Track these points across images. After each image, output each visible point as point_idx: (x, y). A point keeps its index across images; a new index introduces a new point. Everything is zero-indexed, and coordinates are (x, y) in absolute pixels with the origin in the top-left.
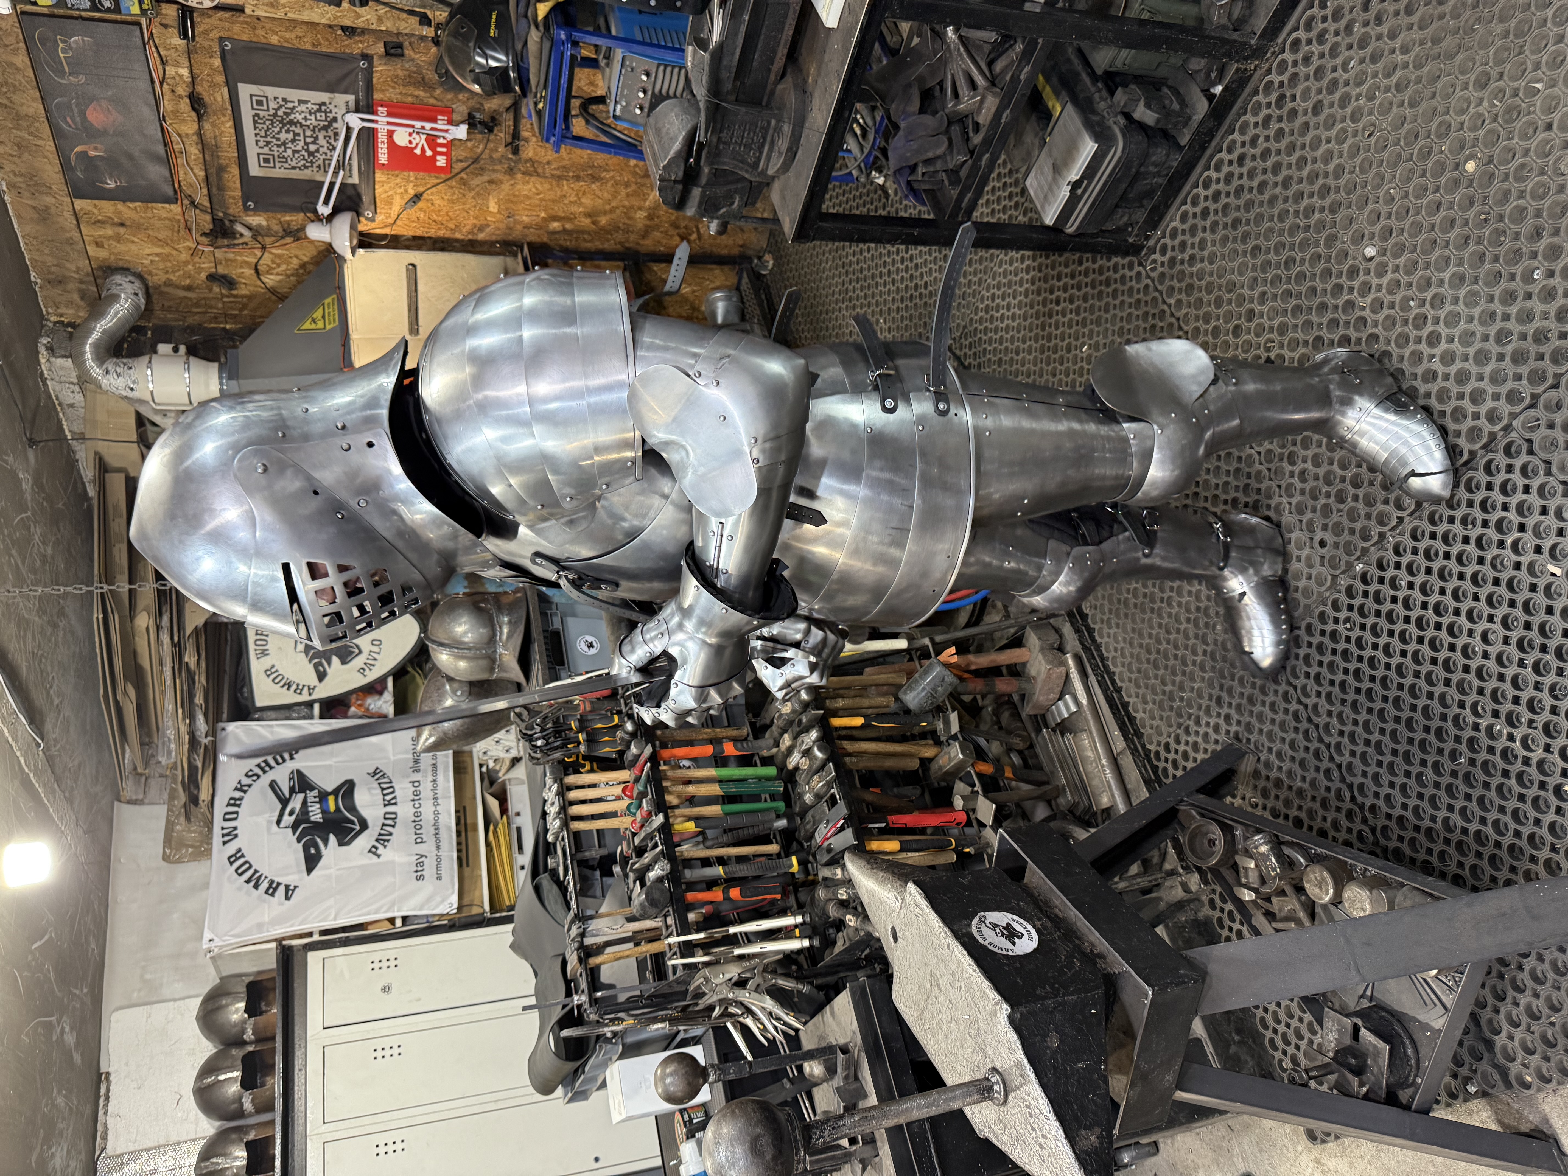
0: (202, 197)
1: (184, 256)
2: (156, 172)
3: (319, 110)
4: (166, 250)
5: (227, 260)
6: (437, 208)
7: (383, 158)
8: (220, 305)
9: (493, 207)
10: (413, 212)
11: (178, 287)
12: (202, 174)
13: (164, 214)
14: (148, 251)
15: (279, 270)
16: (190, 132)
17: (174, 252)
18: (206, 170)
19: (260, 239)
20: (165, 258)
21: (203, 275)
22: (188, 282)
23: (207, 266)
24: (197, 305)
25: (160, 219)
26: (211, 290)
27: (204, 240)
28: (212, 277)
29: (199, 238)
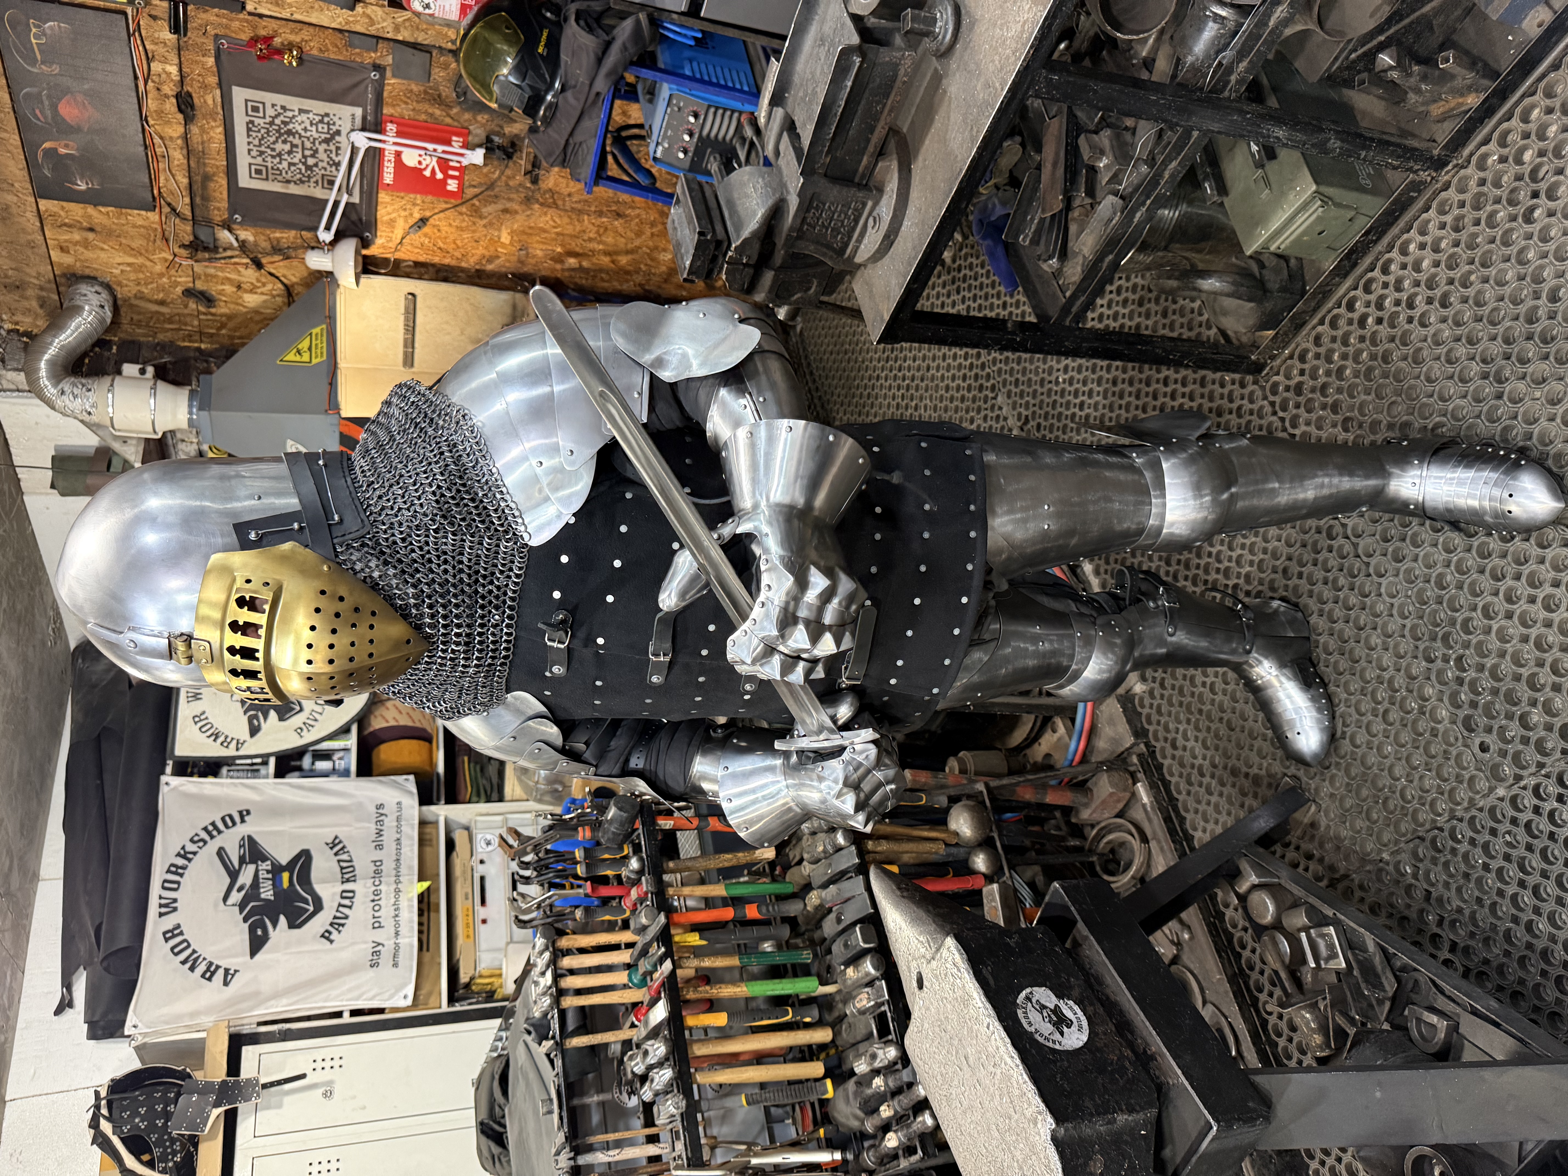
0: (183, 206)
1: (159, 268)
3: (321, 121)
4: (140, 260)
5: (206, 275)
6: (444, 234)
7: (388, 178)
8: (196, 323)
9: (505, 238)
10: (417, 238)
11: (150, 301)
12: (185, 181)
13: (140, 222)
14: (120, 260)
15: (264, 289)
16: (175, 135)
17: (148, 263)
18: (190, 178)
20: (139, 268)
21: (179, 290)
22: (161, 295)
23: (185, 280)
24: (171, 322)
25: (134, 226)
26: (186, 306)
27: (183, 252)
28: (189, 293)
29: (177, 250)
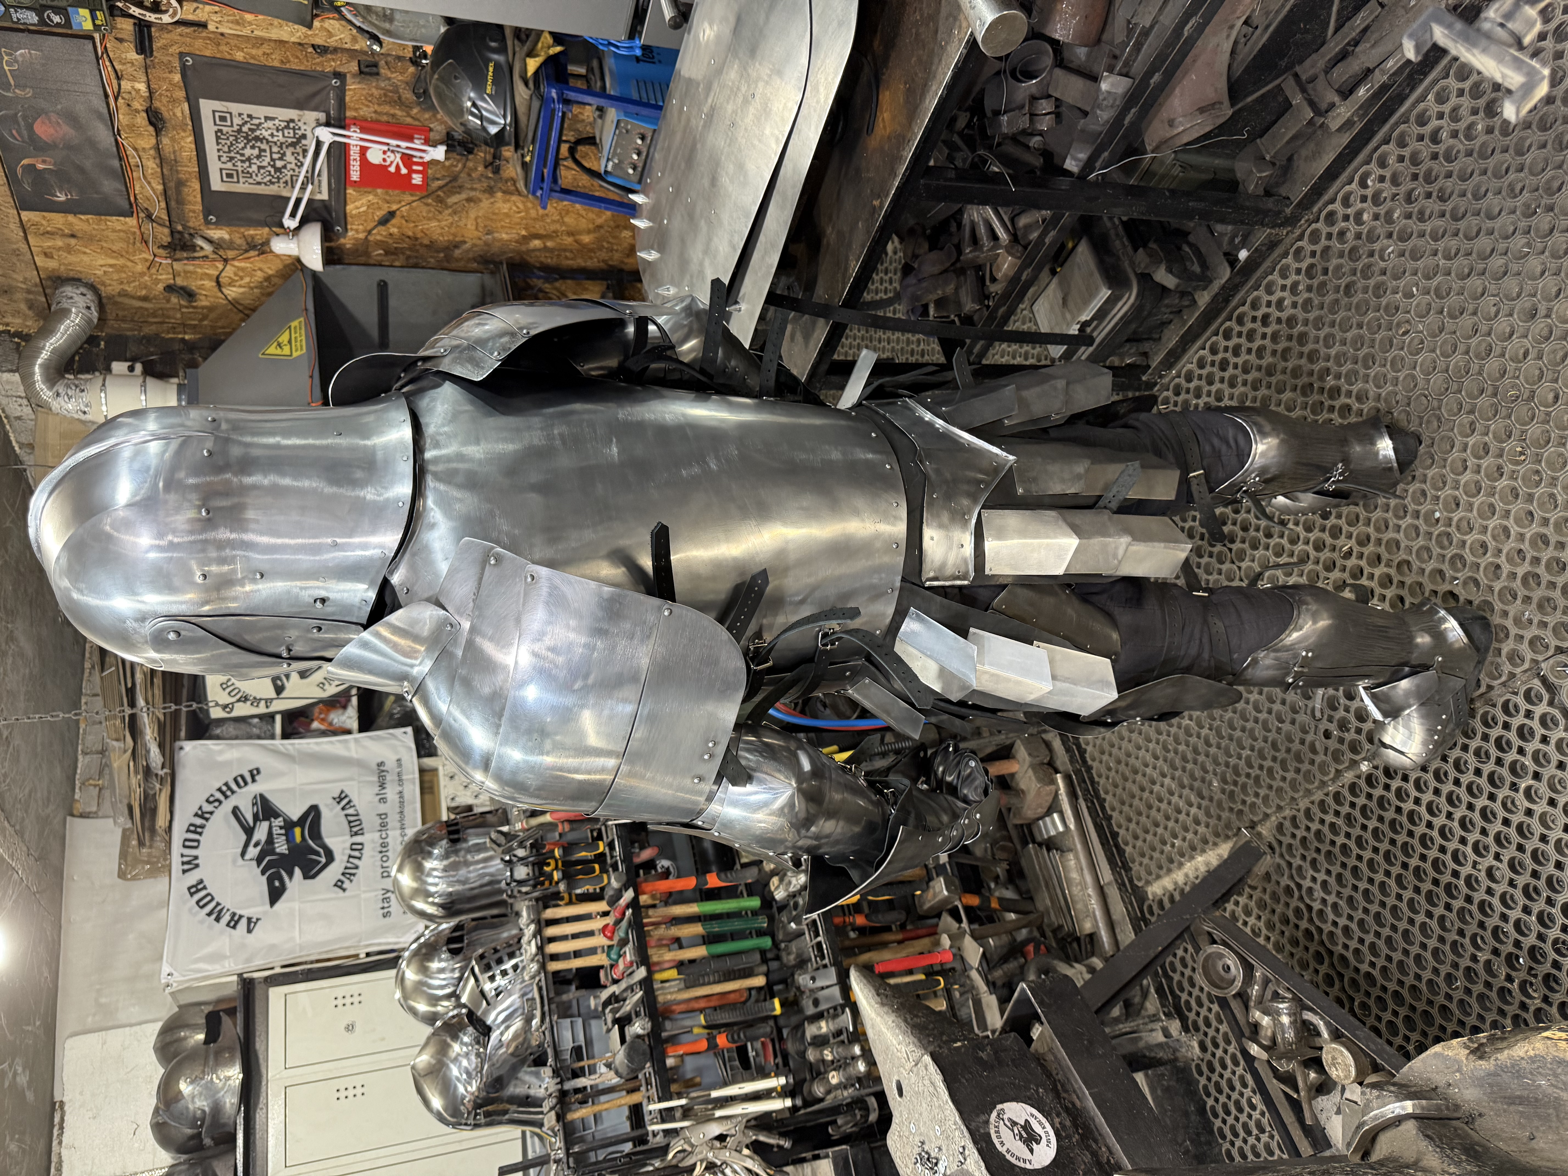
0: (159, 210)
1: (140, 268)
2: (109, 186)
3: (287, 127)
4: (121, 262)
5: (186, 272)
6: (411, 224)
7: (355, 175)
8: (179, 316)
9: (470, 224)
10: (386, 229)
11: (134, 298)
12: (160, 188)
13: (119, 227)
14: (102, 262)
15: (242, 282)
16: (147, 146)
17: (129, 264)
18: (164, 184)
19: (221, 252)
20: (121, 269)
21: (161, 287)
22: (144, 292)
23: (165, 278)
24: (154, 315)
25: (114, 231)
26: (168, 301)
27: (161, 252)
28: (170, 289)
29: (157, 251)
